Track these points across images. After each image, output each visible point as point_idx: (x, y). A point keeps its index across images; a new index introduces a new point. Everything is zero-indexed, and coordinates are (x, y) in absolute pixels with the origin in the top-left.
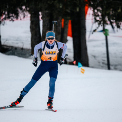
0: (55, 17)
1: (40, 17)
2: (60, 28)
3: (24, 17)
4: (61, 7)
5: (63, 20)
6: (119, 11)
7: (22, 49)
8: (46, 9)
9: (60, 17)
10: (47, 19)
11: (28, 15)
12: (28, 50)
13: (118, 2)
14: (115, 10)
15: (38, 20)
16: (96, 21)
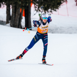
0: (17, 7)
1: (11, 7)
2: (19, 13)
3: (4, 7)
4: (20, 3)
5: (21, 9)
6: (46, 6)
7: (2, 21)
8: (14, 4)
9: (20, 8)
10: (14, 8)
11: (6, 6)
12: (5, 22)
13: (46, 2)
14: (44, 5)
15: (10, 9)
16: (36, 10)
